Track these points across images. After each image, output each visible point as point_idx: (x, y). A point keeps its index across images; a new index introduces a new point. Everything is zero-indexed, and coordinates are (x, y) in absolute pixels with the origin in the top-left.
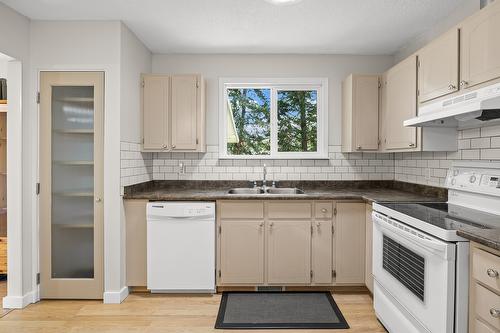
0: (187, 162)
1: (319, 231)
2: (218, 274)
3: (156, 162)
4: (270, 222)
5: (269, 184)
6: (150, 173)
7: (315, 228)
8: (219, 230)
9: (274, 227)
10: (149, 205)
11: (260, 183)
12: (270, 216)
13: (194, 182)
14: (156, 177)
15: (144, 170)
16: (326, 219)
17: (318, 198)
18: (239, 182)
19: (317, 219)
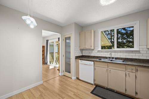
0: (90, 51)
1: (129, 76)
2: (94, 80)
3: (84, 51)
4: (110, 69)
5: (113, 58)
6: (82, 54)
7: (127, 75)
8: (95, 69)
9: (111, 71)
10: (80, 61)
11: (109, 58)
12: (110, 68)
13: (92, 56)
14: (84, 55)
15: (81, 53)
16: (132, 72)
17: (128, 64)
18: (103, 57)
19: (128, 72)
